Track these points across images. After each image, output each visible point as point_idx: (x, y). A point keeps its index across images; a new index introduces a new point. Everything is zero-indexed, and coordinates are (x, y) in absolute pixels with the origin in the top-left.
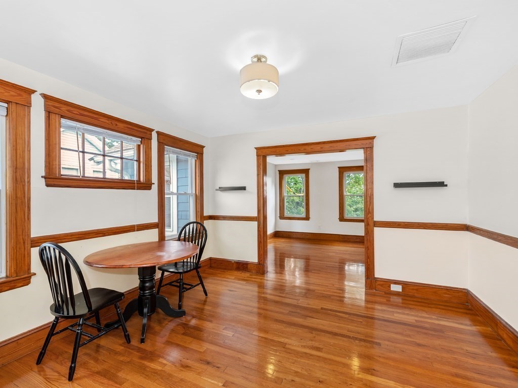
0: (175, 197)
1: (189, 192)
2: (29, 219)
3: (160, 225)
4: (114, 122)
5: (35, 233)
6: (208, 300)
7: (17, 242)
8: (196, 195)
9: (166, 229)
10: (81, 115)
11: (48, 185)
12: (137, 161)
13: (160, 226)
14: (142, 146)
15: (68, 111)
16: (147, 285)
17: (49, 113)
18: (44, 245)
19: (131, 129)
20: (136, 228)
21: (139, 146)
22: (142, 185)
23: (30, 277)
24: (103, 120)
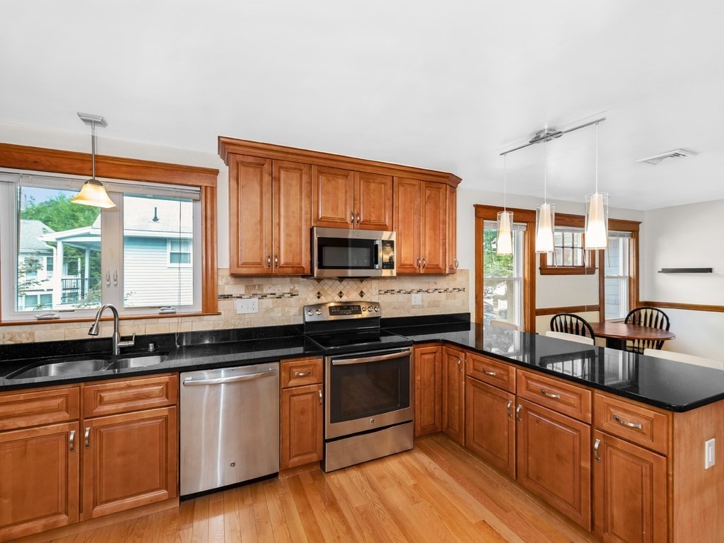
1: (621, 274)
3: (601, 308)
5: (537, 306)
8: (630, 278)
11: (541, 274)
12: (581, 248)
20: (586, 309)
22: (589, 270)
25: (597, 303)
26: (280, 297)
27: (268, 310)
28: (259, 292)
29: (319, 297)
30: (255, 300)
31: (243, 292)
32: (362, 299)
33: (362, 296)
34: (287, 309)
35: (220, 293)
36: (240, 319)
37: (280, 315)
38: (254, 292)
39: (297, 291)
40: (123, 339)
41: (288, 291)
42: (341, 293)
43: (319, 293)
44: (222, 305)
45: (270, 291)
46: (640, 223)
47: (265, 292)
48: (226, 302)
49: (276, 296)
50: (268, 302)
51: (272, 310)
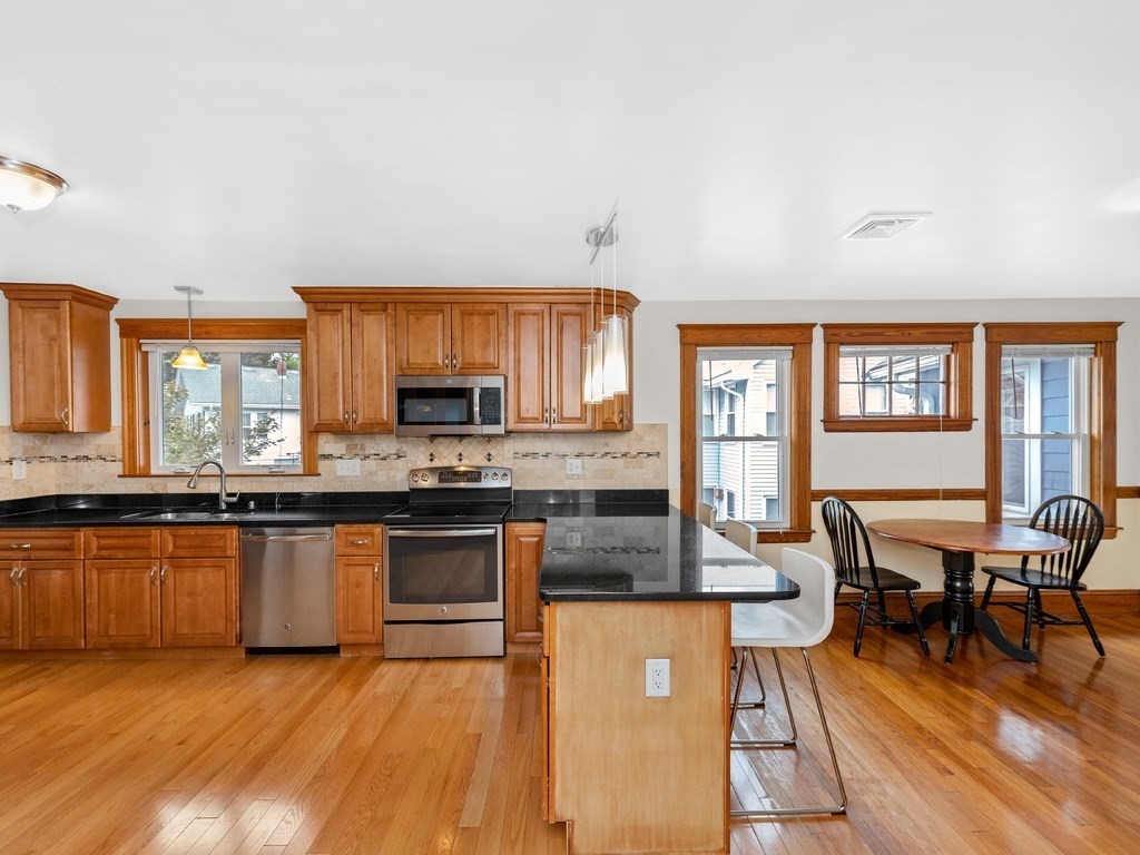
0: (1036, 443)
1: (1071, 430)
2: (810, 469)
3: (991, 495)
4: (906, 331)
5: (816, 485)
6: (1106, 663)
7: (799, 494)
8: (1092, 437)
9: (1004, 506)
10: (863, 335)
11: (826, 430)
12: (943, 382)
13: (989, 496)
14: (953, 356)
15: (848, 335)
16: (958, 584)
17: (828, 343)
18: (826, 500)
19: (935, 333)
20: (941, 494)
21: (948, 358)
22: (952, 423)
23: (810, 534)
24: (892, 332)
25: (979, 483)
26: (384, 459)
27: (371, 473)
28: (361, 452)
29: (431, 460)
30: (357, 461)
31: (344, 452)
32: (489, 464)
33: (489, 460)
34: (392, 473)
35: (320, 452)
36: (341, 481)
37: (384, 479)
38: (355, 452)
39: (404, 452)
40: (229, 495)
41: (394, 451)
42: (460, 455)
43: (432, 455)
44: (323, 465)
45: (373, 452)
46: (1120, 324)
47: (367, 452)
48: (327, 462)
49: (381, 456)
50: (371, 464)
51: (375, 473)
